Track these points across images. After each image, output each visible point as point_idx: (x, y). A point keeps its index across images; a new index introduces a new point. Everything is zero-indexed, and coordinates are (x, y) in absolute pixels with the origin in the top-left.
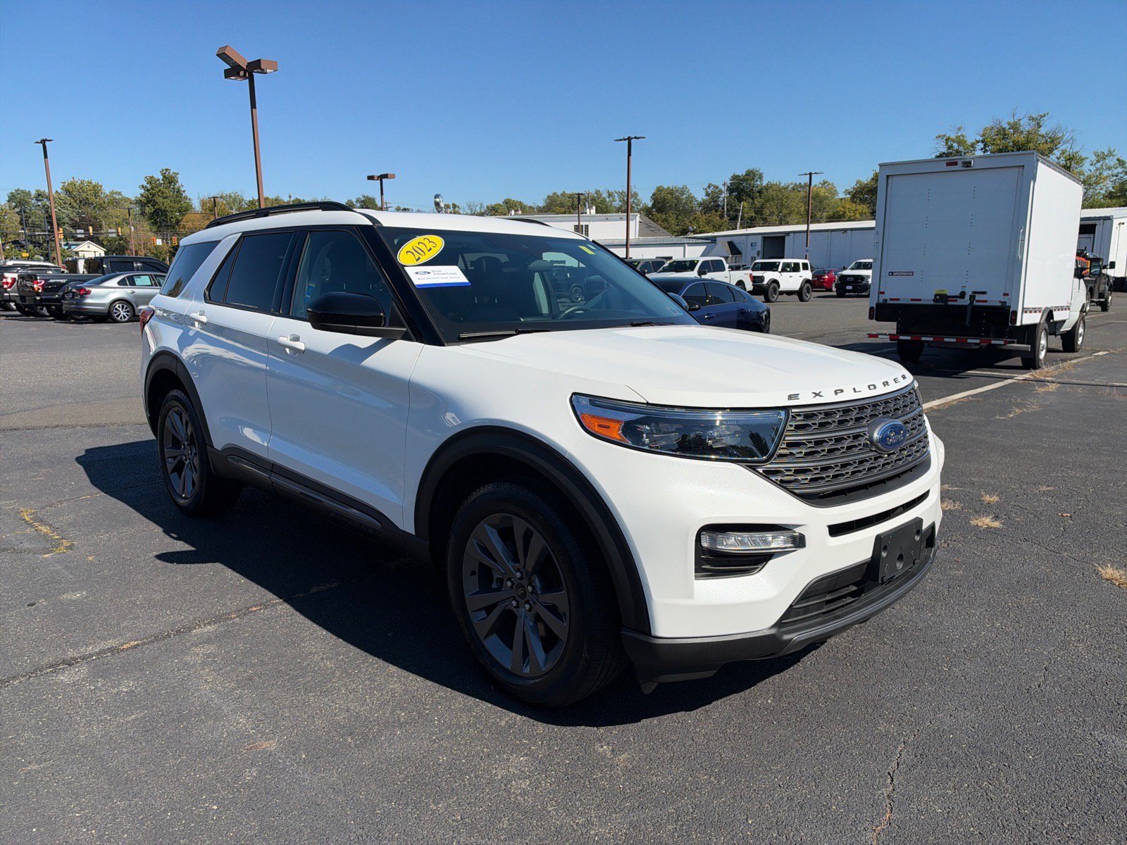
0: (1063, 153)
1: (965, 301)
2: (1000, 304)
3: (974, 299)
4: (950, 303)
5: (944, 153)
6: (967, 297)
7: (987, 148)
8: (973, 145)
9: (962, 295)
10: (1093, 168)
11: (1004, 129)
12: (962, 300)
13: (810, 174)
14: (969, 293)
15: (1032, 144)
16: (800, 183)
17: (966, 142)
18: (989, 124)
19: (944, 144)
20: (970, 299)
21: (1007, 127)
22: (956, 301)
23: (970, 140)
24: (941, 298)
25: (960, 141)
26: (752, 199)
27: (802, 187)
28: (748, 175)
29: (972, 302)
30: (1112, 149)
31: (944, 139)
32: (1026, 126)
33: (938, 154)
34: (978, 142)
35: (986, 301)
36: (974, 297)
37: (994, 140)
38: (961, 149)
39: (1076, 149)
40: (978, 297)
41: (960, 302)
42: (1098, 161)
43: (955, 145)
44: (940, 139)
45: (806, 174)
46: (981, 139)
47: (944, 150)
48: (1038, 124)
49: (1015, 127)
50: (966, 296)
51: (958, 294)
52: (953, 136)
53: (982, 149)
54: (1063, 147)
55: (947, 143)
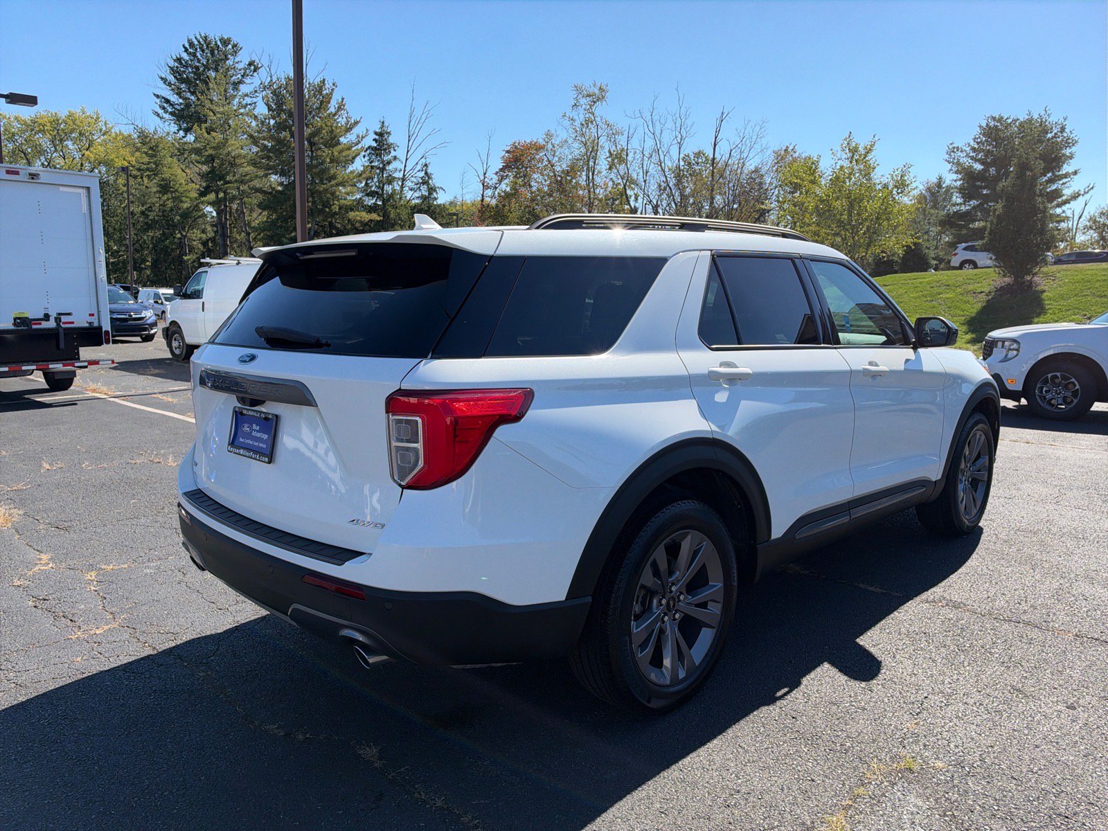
1: (51, 324)
2: (87, 325)
3: (60, 321)
4: (34, 327)
6: (52, 320)
9: (47, 317)
12: (48, 322)
14: (53, 315)
20: (56, 321)
22: (40, 324)
24: (21, 321)
29: (58, 325)
35: (73, 323)
36: (60, 319)
40: (64, 319)
41: (45, 325)
50: (51, 318)
51: (41, 316)
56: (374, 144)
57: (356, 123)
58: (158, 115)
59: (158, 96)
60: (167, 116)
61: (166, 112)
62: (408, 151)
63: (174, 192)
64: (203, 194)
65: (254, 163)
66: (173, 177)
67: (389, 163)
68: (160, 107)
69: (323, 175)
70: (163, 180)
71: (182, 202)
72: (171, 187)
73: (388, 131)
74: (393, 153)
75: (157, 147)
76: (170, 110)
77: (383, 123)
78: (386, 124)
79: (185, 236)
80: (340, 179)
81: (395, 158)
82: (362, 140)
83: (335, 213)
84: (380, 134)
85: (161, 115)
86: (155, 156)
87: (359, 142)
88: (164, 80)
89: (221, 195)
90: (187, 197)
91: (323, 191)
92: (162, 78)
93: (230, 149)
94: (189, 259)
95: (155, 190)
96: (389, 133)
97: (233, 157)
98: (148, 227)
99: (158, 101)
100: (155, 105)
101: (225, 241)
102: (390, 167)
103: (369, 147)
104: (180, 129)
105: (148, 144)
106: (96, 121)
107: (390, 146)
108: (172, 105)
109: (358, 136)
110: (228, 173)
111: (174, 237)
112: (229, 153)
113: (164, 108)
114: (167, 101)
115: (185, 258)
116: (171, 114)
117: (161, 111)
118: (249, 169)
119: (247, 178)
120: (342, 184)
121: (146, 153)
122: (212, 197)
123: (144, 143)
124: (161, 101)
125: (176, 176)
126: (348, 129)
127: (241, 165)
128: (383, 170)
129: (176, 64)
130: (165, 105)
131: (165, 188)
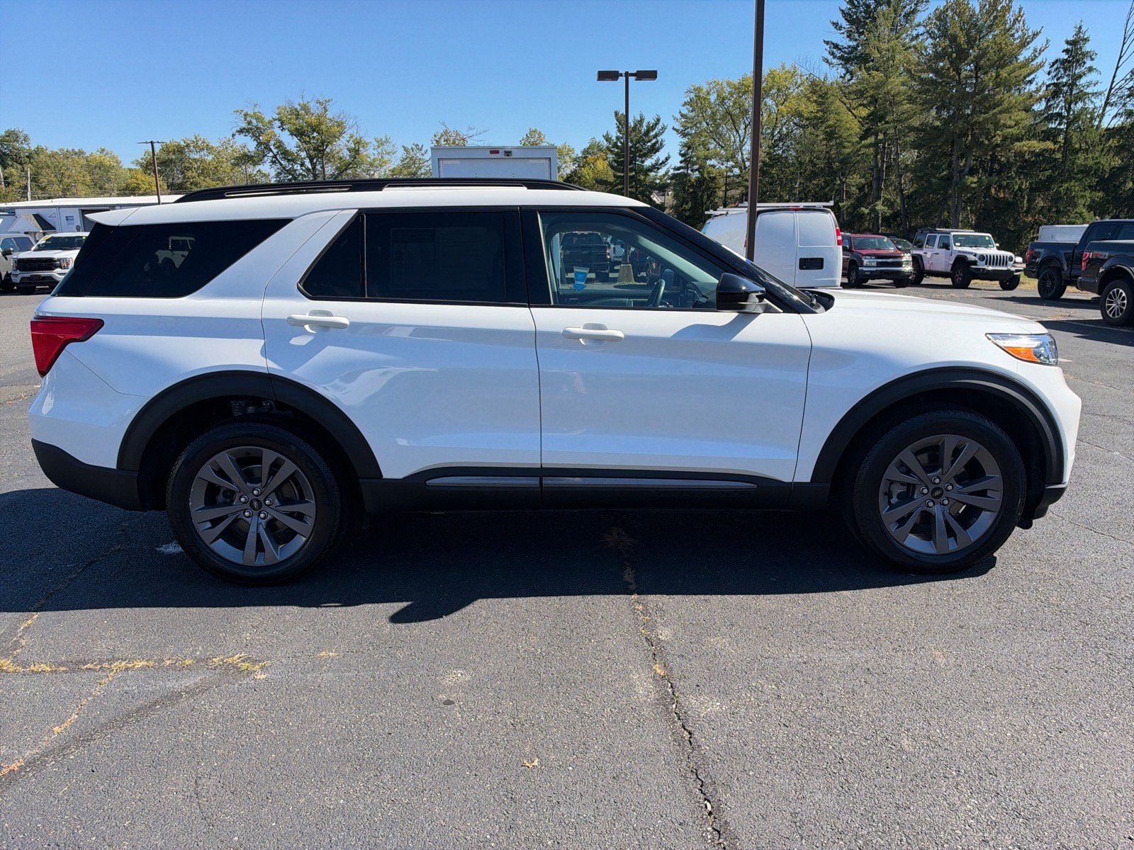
0: (351, 137)
5: (244, 129)
7: (284, 127)
8: (270, 122)
10: (376, 152)
11: (296, 109)
13: (152, 143)
15: (324, 126)
16: (73, 150)
17: (263, 119)
18: (282, 104)
19: (243, 119)
21: (299, 108)
23: (267, 118)
25: (259, 119)
26: (21, 164)
27: (76, 154)
28: (8, 136)
30: (388, 137)
31: (243, 113)
32: (315, 109)
33: (238, 129)
34: (275, 120)
37: (290, 119)
38: (260, 125)
39: (362, 134)
42: (379, 147)
43: (254, 122)
44: (238, 113)
45: (146, 143)
46: (277, 116)
47: (244, 125)
48: (325, 108)
49: (305, 108)
52: (251, 112)
53: (279, 127)
54: (350, 132)
55: (245, 119)
56: (1065, 56)
57: (1035, 35)
58: (827, 62)
59: (827, 43)
60: (835, 61)
61: (835, 57)
62: (1121, 57)
63: (837, 138)
64: (863, 138)
65: (911, 100)
66: (839, 123)
67: (1080, 77)
68: (829, 53)
69: (985, 103)
70: (829, 126)
71: (844, 147)
72: (836, 134)
73: (1085, 37)
74: (1089, 63)
75: (826, 94)
76: (838, 55)
77: (1080, 27)
78: (1084, 29)
79: (844, 182)
80: (1005, 105)
81: (1090, 69)
82: (1040, 54)
83: (997, 145)
84: (1073, 43)
85: (830, 61)
86: (823, 103)
87: (1036, 57)
88: (836, 25)
89: (881, 136)
90: (849, 142)
91: (983, 121)
92: (834, 24)
93: (889, 87)
94: (844, 206)
95: (821, 137)
96: (1086, 40)
97: (893, 96)
98: (814, 175)
99: (827, 47)
100: (824, 51)
101: (879, 185)
102: (1083, 81)
103: (1057, 61)
104: (847, 72)
105: (818, 92)
106: (792, 75)
107: (1085, 54)
108: (840, 49)
109: (1035, 50)
110: (886, 114)
111: (834, 184)
112: (888, 93)
113: (832, 54)
114: (836, 46)
115: (841, 204)
116: (841, 58)
117: (830, 58)
118: (907, 106)
119: (906, 115)
120: (1007, 111)
121: (815, 101)
122: (871, 140)
123: (814, 92)
124: (830, 48)
125: (841, 121)
126: (1024, 44)
127: (900, 103)
128: (1072, 85)
129: (849, 6)
130: (835, 50)
131: (830, 135)
